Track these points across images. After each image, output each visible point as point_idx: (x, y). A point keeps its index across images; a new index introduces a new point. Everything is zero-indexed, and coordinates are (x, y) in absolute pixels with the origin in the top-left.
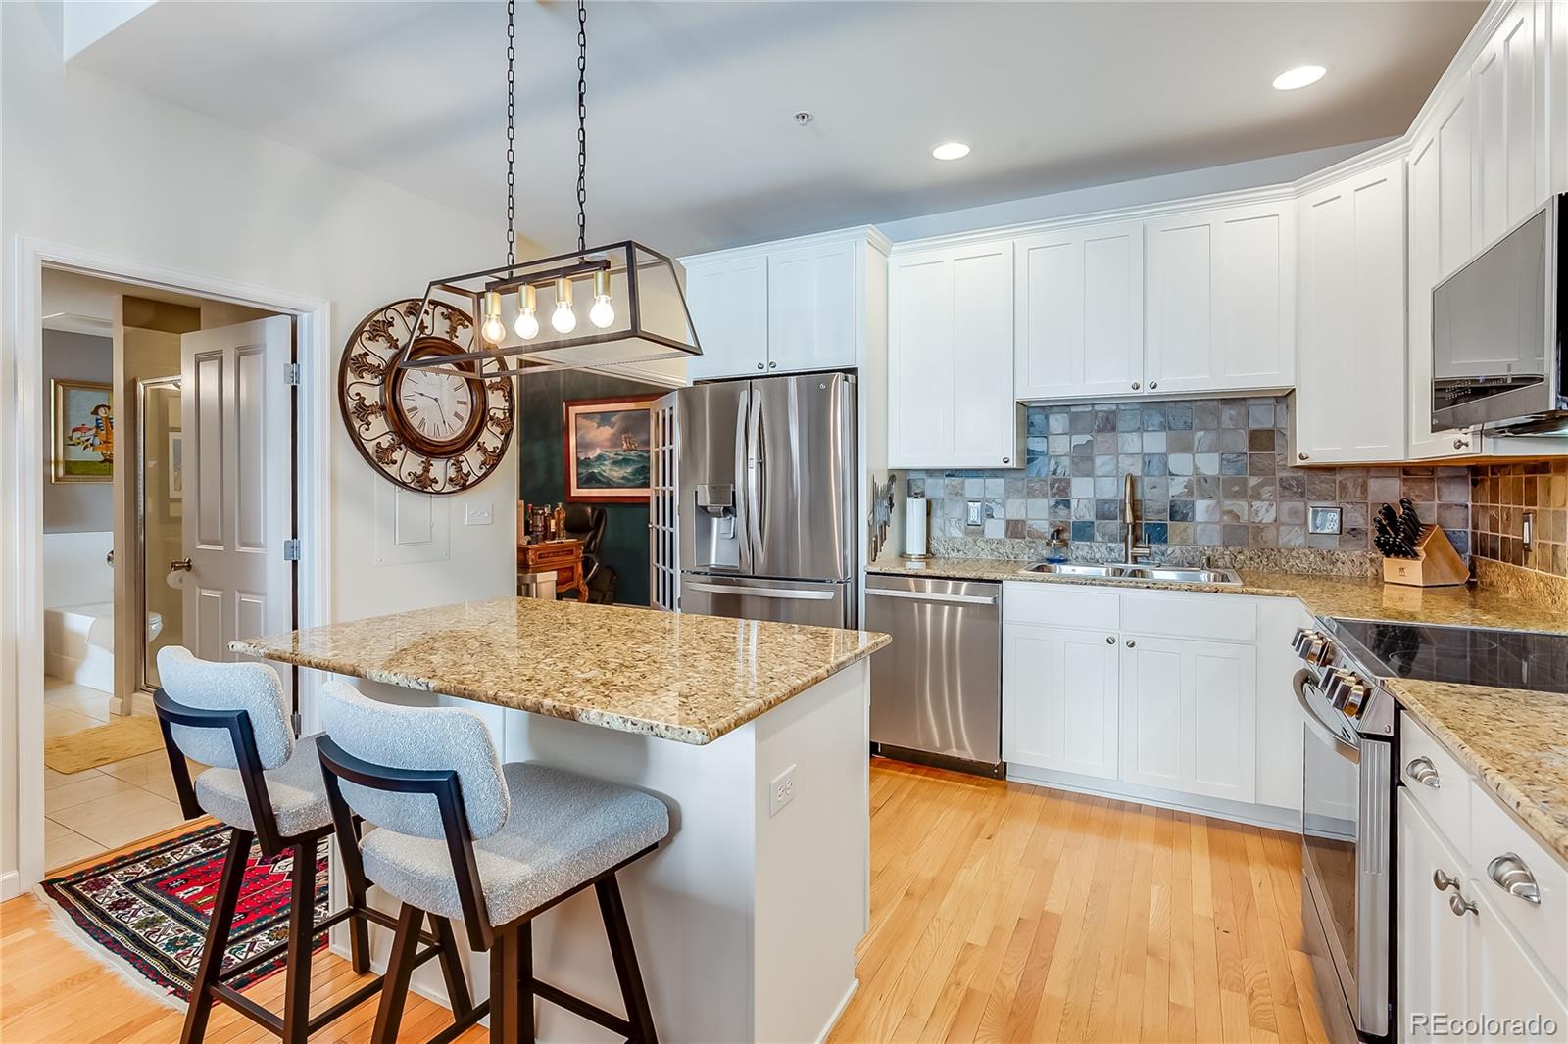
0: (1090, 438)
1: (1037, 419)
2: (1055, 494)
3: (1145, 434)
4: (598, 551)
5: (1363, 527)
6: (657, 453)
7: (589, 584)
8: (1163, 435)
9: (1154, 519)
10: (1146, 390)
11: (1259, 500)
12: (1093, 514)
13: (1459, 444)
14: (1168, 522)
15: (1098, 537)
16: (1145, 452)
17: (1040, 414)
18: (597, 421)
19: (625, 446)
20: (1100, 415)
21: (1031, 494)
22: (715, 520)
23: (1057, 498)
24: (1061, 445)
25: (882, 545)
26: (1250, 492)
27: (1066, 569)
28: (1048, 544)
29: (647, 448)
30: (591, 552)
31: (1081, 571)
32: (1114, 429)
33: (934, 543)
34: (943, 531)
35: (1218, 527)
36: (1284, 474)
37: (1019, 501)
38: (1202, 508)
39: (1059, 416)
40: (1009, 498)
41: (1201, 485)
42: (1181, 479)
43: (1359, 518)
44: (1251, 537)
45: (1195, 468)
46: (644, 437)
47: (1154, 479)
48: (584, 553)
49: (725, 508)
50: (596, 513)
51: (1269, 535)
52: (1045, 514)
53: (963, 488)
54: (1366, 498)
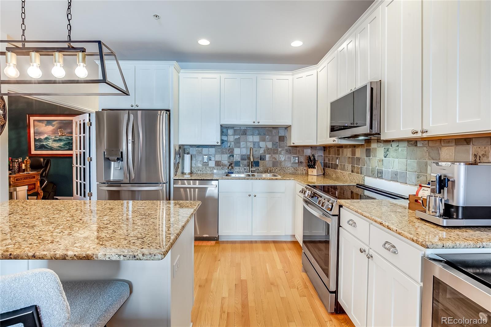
0: (240, 137)
1: (225, 130)
2: (230, 153)
3: (254, 136)
4: (47, 176)
5: (303, 161)
6: (76, 137)
7: (43, 189)
8: (258, 136)
9: (256, 160)
10: (256, 124)
11: (281, 154)
12: (240, 159)
13: (334, 141)
14: (260, 161)
15: (241, 165)
16: (254, 141)
17: (225, 129)
18: (45, 123)
19: (60, 134)
20: (242, 130)
21: (223, 153)
22: (113, 163)
23: (230, 154)
24: (231, 138)
25: (178, 170)
26: (279, 152)
27: (233, 175)
28: (228, 168)
29: (72, 135)
30: (44, 177)
31: (237, 175)
32: (246, 134)
33: (193, 169)
34: (196, 165)
35: (271, 162)
36: (286, 148)
37: (219, 155)
38: (268, 156)
39: (231, 130)
40: (216, 154)
41: (268, 151)
42: (263, 149)
43: (302, 159)
44: (279, 164)
45: (266, 146)
46: (69, 131)
47: (256, 149)
48: (40, 177)
49: (117, 158)
50: (45, 161)
51: (283, 164)
52: (227, 159)
53: (202, 151)
54: (303, 154)
